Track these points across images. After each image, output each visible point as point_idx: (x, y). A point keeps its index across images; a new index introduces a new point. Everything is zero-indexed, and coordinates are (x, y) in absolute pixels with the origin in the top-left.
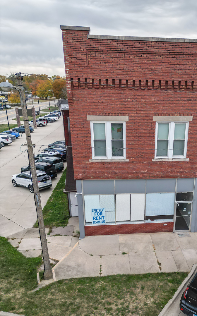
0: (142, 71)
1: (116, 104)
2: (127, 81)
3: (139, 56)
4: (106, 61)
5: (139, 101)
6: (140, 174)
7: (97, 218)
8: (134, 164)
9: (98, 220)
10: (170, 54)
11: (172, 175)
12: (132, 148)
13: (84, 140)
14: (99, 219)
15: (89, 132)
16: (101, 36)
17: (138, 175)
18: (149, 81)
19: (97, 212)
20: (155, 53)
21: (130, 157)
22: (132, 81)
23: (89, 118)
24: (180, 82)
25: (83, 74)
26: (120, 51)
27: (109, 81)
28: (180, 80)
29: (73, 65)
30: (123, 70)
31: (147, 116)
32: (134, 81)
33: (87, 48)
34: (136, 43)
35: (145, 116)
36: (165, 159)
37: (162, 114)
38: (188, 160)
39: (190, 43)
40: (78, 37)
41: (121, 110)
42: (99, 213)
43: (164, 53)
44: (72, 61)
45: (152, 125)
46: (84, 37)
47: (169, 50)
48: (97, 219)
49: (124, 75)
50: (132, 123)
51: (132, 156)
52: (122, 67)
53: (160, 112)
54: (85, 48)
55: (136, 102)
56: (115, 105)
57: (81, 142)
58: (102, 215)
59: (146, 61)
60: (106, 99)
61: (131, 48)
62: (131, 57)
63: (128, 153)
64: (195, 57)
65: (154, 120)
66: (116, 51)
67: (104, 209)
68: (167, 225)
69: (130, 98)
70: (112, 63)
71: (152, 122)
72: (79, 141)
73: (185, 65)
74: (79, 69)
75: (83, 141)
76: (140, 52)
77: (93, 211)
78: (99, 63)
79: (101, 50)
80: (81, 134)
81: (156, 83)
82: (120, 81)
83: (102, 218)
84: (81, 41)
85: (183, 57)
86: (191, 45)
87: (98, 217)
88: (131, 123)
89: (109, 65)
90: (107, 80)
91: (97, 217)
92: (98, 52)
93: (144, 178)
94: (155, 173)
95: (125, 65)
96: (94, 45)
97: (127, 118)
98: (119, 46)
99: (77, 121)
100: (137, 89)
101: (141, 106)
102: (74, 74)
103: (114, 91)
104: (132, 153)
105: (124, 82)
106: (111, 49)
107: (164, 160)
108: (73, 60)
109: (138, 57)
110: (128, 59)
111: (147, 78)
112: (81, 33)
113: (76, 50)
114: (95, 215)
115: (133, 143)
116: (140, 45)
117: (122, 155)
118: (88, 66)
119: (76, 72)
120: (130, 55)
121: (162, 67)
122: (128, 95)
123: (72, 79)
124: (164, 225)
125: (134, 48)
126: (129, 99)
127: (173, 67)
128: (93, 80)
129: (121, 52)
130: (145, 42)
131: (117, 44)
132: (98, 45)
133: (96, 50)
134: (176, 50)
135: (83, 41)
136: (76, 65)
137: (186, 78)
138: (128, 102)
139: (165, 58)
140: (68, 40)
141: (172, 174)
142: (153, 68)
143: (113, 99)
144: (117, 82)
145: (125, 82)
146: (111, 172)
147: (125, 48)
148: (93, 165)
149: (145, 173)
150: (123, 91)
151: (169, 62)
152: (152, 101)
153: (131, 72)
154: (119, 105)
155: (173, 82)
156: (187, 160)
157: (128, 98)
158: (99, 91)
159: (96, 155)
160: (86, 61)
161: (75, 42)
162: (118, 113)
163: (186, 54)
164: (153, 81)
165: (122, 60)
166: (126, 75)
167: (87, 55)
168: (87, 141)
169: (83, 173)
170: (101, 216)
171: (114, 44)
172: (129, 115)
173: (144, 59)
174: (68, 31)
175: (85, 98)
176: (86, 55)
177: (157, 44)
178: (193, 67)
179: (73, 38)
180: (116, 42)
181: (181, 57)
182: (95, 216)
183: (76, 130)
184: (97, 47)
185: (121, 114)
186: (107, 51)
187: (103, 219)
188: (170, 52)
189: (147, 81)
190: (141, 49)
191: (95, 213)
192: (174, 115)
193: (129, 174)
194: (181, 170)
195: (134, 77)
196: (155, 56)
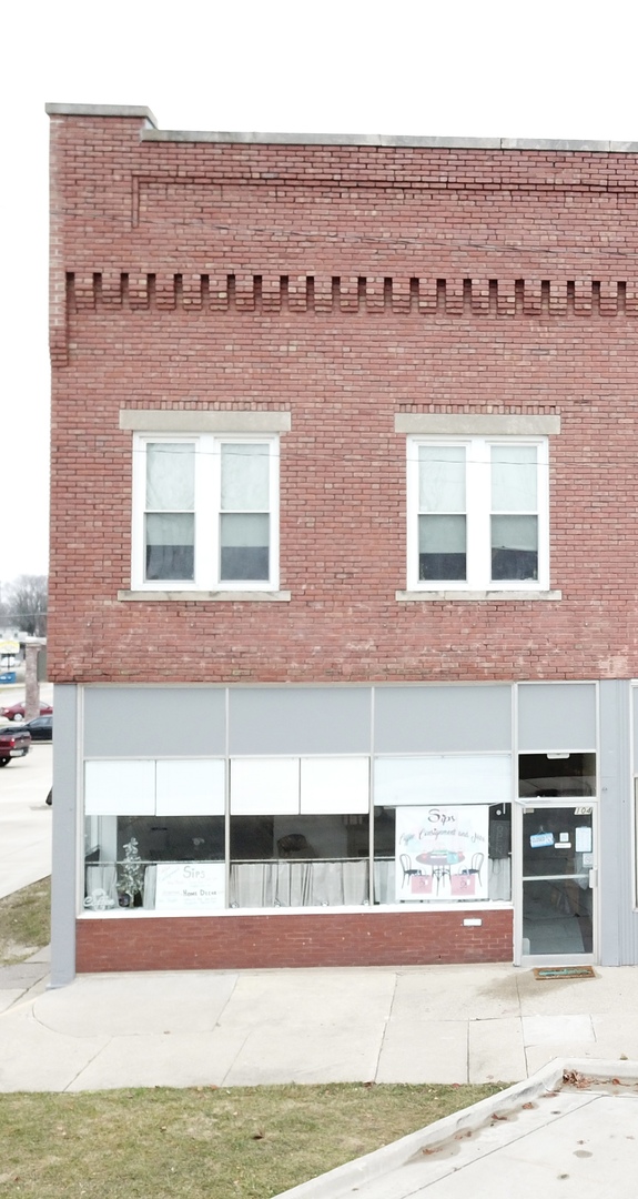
0: (344, 245)
1: (241, 365)
2: (284, 280)
3: (331, 195)
4: (203, 213)
5: (332, 355)
6: (342, 660)
8: (314, 611)
10: (448, 188)
11: (492, 665)
12: (305, 542)
13: (102, 507)
15: (126, 477)
17: (334, 665)
18: (370, 280)
20: (393, 184)
21: (297, 581)
22: (301, 279)
23: (127, 419)
24: (493, 283)
25: (113, 258)
26: (261, 178)
27: (213, 282)
28: (493, 277)
29: (81, 229)
30: (269, 244)
31: (370, 414)
32: (310, 280)
33: (137, 173)
34: (317, 154)
35: (361, 413)
36: (456, 592)
37: (430, 406)
38: (557, 595)
39: (522, 150)
40: (107, 137)
41: (260, 387)
43: (426, 185)
44: (76, 215)
45: (392, 447)
46: (126, 138)
47: (443, 174)
49: (273, 261)
50: (306, 439)
51: (307, 575)
53: (421, 398)
54: (128, 172)
55: (321, 360)
56: (237, 370)
57: (86, 518)
59: (356, 213)
60: (198, 347)
61: (301, 171)
63: (289, 564)
64: (547, 199)
65: (398, 429)
66: (244, 182)
68: (477, 922)
69: (295, 342)
70: (229, 221)
71: (389, 435)
72: (78, 512)
73: (511, 226)
74: (102, 241)
76: (336, 184)
78: (178, 221)
79: (187, 177)
80: (90, 484)
81: (401, 288)
82: (258, 279)
84: (116, 148)
85: (501, 198)
86: (526, 159)
88: (301, 439)
89: (216, 226)
90: (205, 278)
92: (175, 183)
93: (361, 676)
94: (412, 655)
95: (276, 227)
96: (164, 162)
97: (283, 420)
98: (255, 163)
99: (78, 431)
100: (325, 309)
101: (344, 372)
102: (81, 258)
103: (233, 318)
104: (305, 564)
105: (271, 284)
106: (226, 175)
107: (451, 597)
108: (80, 212)
109: (328, 200)
110: (288, 205)
111: (361, 269)
112: (119, 125)
113: (94, 177)
115: (310, 522)
116: (333, 160)
117: (264, 574)
118: (136, 230)
119: (86, 252)
120: (296, 194)
121: (420, 230)
122: (288, 332)
123: (70, 276)
124: (468, 922)
125: (311, 171)
126: (292, 349)
127: (463, 231)
128: (151, 277)
129: (263, 182)
130: (351, 149)
131: (246, 158)
132: (177, 162)
133: (169, 176)
134: (475, 174)
135: (124, 149)
136: (89, 229)
137: (517, 269)
138: (289, 359)
139: (432, 202)
140: (68, 147)
142: (386, 235)
143: (229, 347)
144: (245, 284)
145: (277, 284)
146: (208, 649)
147: (275, 170)
148: (131, 615)
149: (368, 654)
150: (268, 319)
151: (446, 214)
152: (386, 355)
153: (298, 250)
155: (467, 282)
156: (551, 598)
157: (288, 345)
158: (174, 320)
160: (129, 213)
162: (248, 399)
163: (511, 187)
164: (388, 281)
165: (266, 211)
166: (281, 261)
167: (135, 196)
169: (87, 650)
171: (238, 158)
172: (291, 408)
173: (353, 205)
174: (72, 120)
175: (117, 346)
176: (132, 193)
177: (397, 156)
178: (542, 232)
179: (88, 142)
180: (243, 151)
181: (493, 198)
183: (74, 466)
184: (174, 168)
185: (260, 405)
186: (209, 181)
188: (447, 183)
189: (362, 281)
190: (339, 171)
193: (290, 657)
194: (530, 644)
195: (313, 267)
196: (392, 196)
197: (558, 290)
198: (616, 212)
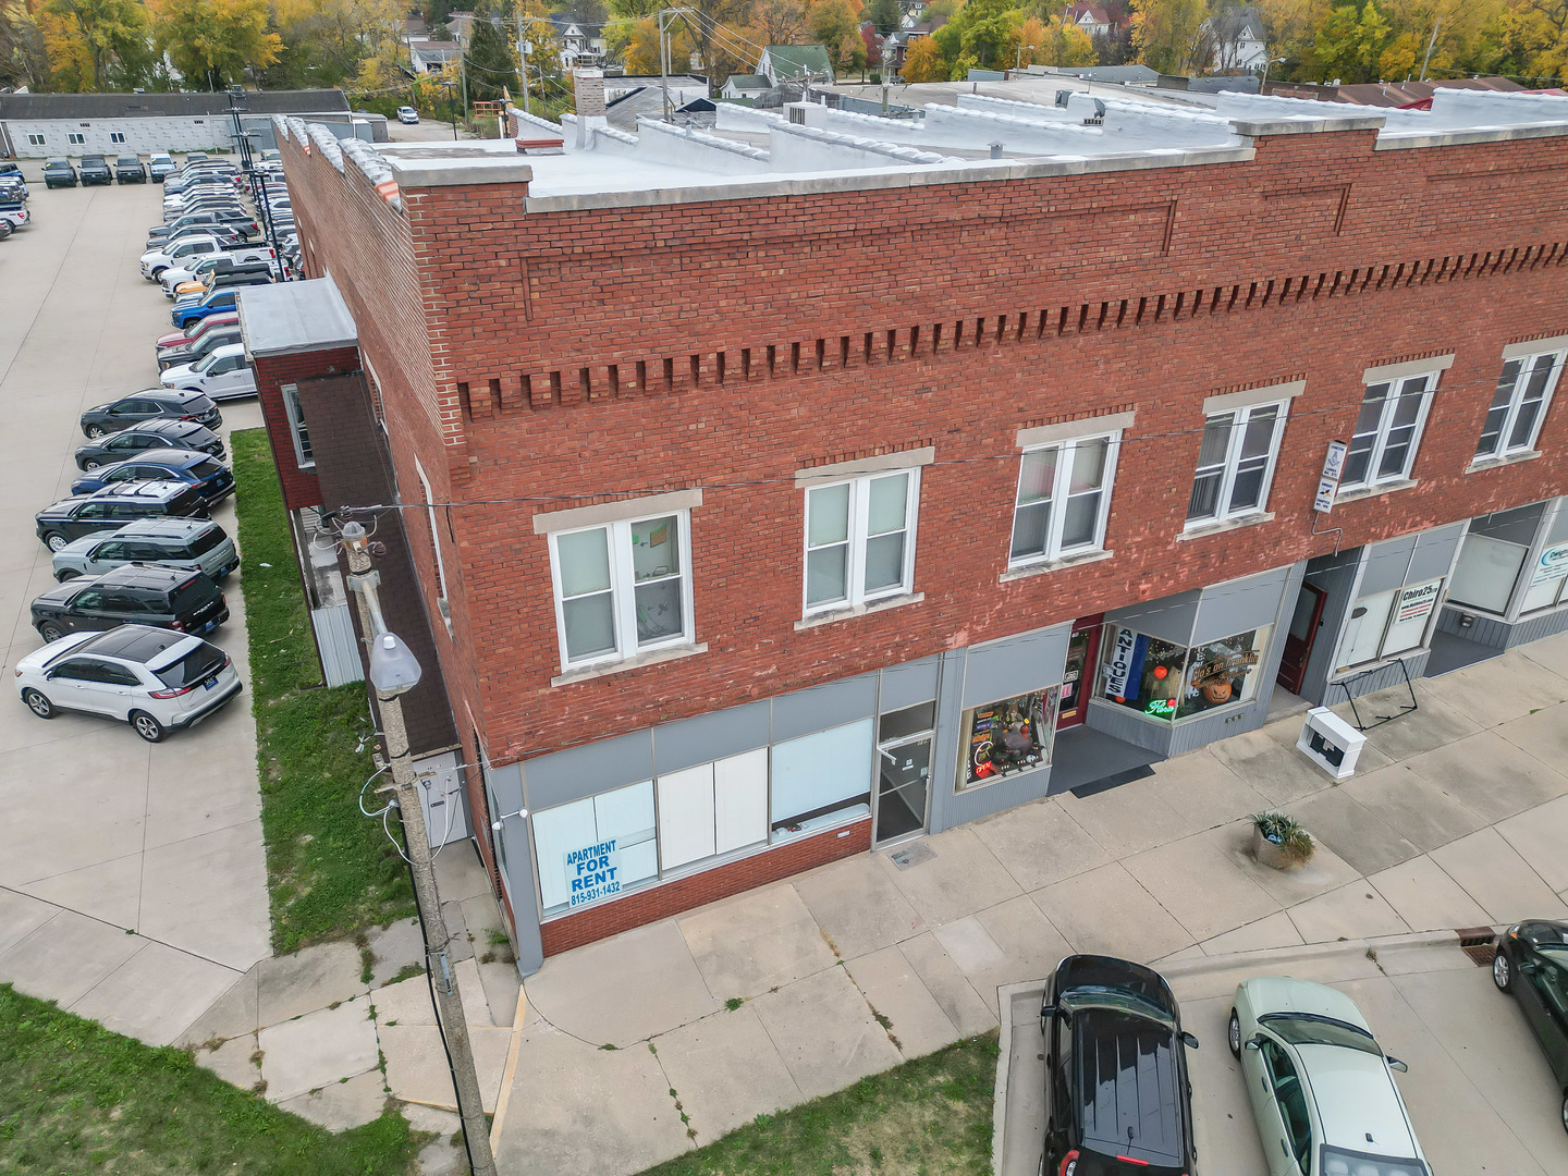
0: (754, 313)
1: (652, 451)
2: (695, 360)
4: (604, 294)
6: (750, 686)
7: (586, 881)
8: (728, 653)
9: (590, 889)
10: (856, 236)
11: (865, 661)
12: (718, 599)
13: (525, 610)
14: (597, 883)
15: (547, 579)
16: (582, 198)
17: (744, 691)
18: (779, 348)
19: (586, 861)
20: (802, 238)
22: (713, 357)
23: (539, 523)
24: (892, 334)
25: (510, 360)
26: (666, 246)
27: (622, 373)
28: (893, 326)
29: (468, 331)
30: (678, 322)
31: (773, 476)
32: (721, 356)
33: (526, 254)
34: (726, 210)
35: (766, 476)
36: (840, 611)
37: (827, 460)
38: (921, 597)
39: (927, 186)
40: (483, 210)
41: (672, 469)
42: (595, 861)
43: (834, 236)
44: (459, 315)
45: (792, 502)
46: (508, 210)
47: (852, 220)
48: (587, 886)
50: (717, 510)
51: (720, 627)
52: (675, 308)
53: (819, 452)
54: (515, 254)
55: (729, 432)
56: (648, 457)
57: (511, 623)
58: (607, 865)
59: (764, 274)
60: (608, 438)
61: (709, 232)
62: (708, 265)
63: (702, 621)
64: (945, 236)
65: (798, 486)
66: (646, 252)
67: (614, 842)
68: (848, 833)
69: (704, 419)
70: (633, 299)
71: (790, 492)
72: (504, 620)
73: (910, 270)
74: (495, 342)
75: (520, 616)
76: (743, 243)
77: (570, 862)
78: (576, 305)
79: (583, 253)
80: (512, 592)
81: (808, 352)
82: (669, 363)
83: (608, 875)
84: (497, 225)
85: (903, 240)
86: (931, 194)
87: (594, 878)
88: (712, 511)
89: (619, 307)
90: (613, 370)
91: (586, 878)
92: (570, 261)
93: (765, 694)
94: (806, 669)
95: (682, 300)
96: (555, 237)
97: (696, 497)
99: (491, 545)
101: (750, 440)
102: (473, 365)
103: (640, 405)
104: (719, 618)
105: (682, 367)
106: (628, 246)
107: (839, 617)
108: (465, 310)
109: (735, 263)
110: (694, 273)
111: (771, 337)
112: (496, 194)
113: (476, 265)
114: (579, 874)
115: (722, 582)
116: (742, 216)
117: (679, 629)
118: (531, 324)
119: (478, 357)
121: (826, 286)
122: (698, 409)
123: (464, 388)
124: (840, 835)
125: (719, 231)
126: (702, 426)
127: (866, 281)
128: (556, 377)
129: (668, 250)
130: (761, 202)
131: (650, 223)
132: (571, 236)
133: (563, 254)
134: (878, 220)
135: (506, 225)
136: (478, 330)
137: (914, 316)
138: (697, 437)
139: (838, 252)
140: (437, 229)
141: (867, 658)
142: (794, 296)
143: (639, 434)
144: (656, 370)
145: (688, 365)
146: (639, 705)
148: (566, 696)
149: (770, 677)
150: (676, 399)
151: (850, 264)
152: (788, 417)
153: (708, 325)
154: (662, 455)
155: (869, 337)
156: (916, 601)
157: (698, 422)
159: (572, 654)
160: (521, 305)
161: (469, 235)
162: (662, 482)
163: (914, 228)
164: (796, 346)
165: (671, 282)
166: (691, 340)
167: (526, 281)
168: (537, 613)
169: (526, 734)
170: (605, 868)
171: (639, 224)
172: (702, 483)
173: (760, 265)
174: (437, 193)
175: (521, 451)
176: (522, 281)
177: (807, 205)
178: (937, 273)
179: (462, 221)
180: (645, 216)
182: (579, 877)
184: (569, 243)
185: (673, 486)
186: (608, 255)
187: (612, 878)
188: (855, 230)
189: (771, 350)
190: (748, 229)
191: (579, 866)
192: (867, 453)
193: (708, 694)
194: (897, 639)
195: (723, 341)
196: (799, 250)
197: (948, 332)
198: (1004, 242)
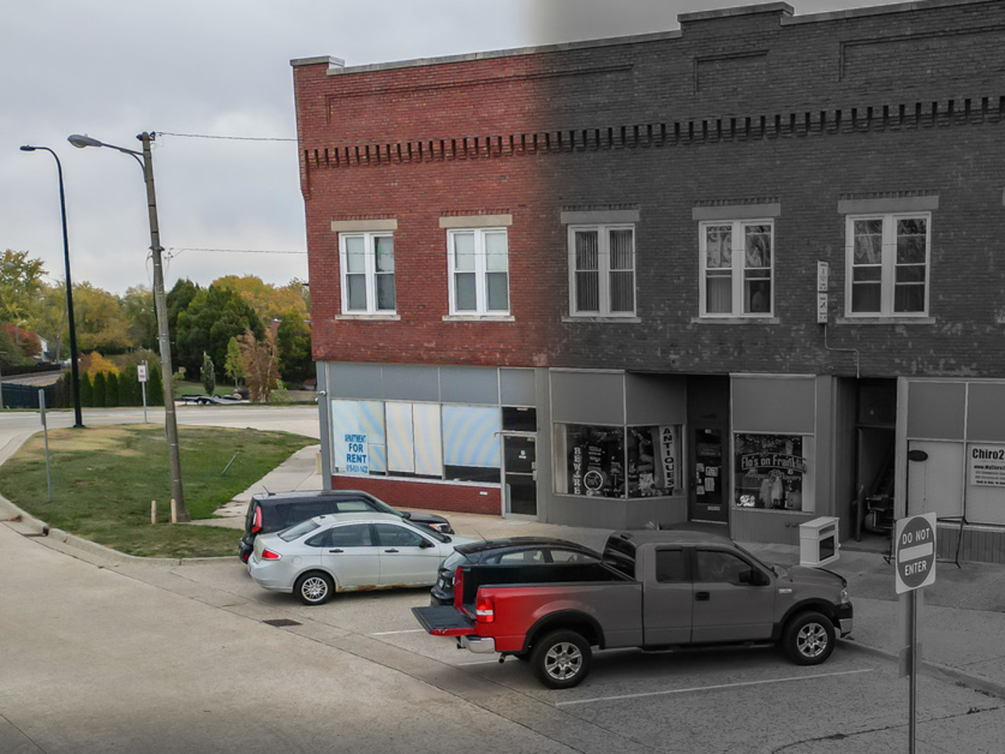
0: (412, 125)
1: (376, 195)
2: (388, 146)
3: (406, 96)
4: (355, 113)
5: (412, 186)
6: (422, 352)
7: (353, 458)
8: (411, 326)
11: (485, 357)
12: (405, 289)
15: (335, 256)
17: (420, 355)
18: (423, 143)
19: (353, 444)
21: (404, 310)
23: (335, 226)
24: (476, 140)
25: (321, 141)
27: (360, 151)
29: (309, 127)
31: (429, 218)
33: (327, 94)
34: (398, 73)
37: (454, 213)
38: (513, 319)
40: (315, 75)
42: (356, 445)
44: (306, 120)
45: (439, 236)
46: (324, 75)
48: (353, 462)
49: (383, 137)
50: (403, 234)
51: (407, 307)
52: (380, 120)
53: (450, 208)
54: (324, 94)
55: (408, 190)
56: (375, 198)
57: (322, 278)
59: (417, 105)
61: (392, 84)
63: (400, 302)
66: (369, 93)
67: (365, 436)
68: (486, 493)
69: (397, 181)
70: (366, 116)
71: (438, 229)
72: (319, 275)
73: (484, 106)
74: (317, 132)
77: (346, 440)
78: (346, 118)
79: (347, 93)
81: (436, 146)
82: (378, 147)
84: (320, 81)
85: (479, 89)
86: (488, 64)
87: (356, 457)
88: (401, 234)
89: (360, 120)
90: (357, 149)
91: (353, 456)
93: (431, 361)
94: (451, 351)
95: (384, 117)
96: (337, 86)
97: (394, 224)
98: (373, 83)
101: (417, 195)
103: (369, 170)
104: (406, 302)
105: (383, 150)
106: (362, 91)
108: (308, 117)
110: (389, 104)
111: (419, 137)
113: (311, 98)
115: (407, 279)
116: (404, 76)
118: (330, 125)
119: (311, 139)
120: (392, 97)
121: (444, 112)
122: (394, 175)
123: (306, 152)
124: (481, 493)
125: (396, 84)
126: (396, 184)
129: (377, 93)
131: (369, 80)
132: (342, 85)
135: (322, 81)
136: (312, 126)
137: (487, 131)
138: (394, 190)
139: (449, 95)
140: (302, 83)
141: (484, 354)
144: (373, 151)
145: (386, 149)
146: (371, 345)
147: (381, 85)
149: (432, 349)
150: (385, 169)
152: (434, 185)
153: (393, 129)
154: (380, 197)
156: (509, 320)
157: (395, 182)
159: (348, 306)
160: (325, 116)
161: (310, 85)
162: (380, 213)
164: (431, 143)
165: (380, 108)
166: (387, 136)
169: (326, 344)
171: (365, 80)
174: (301, 68)
175: (328, 187)
176: (326, 105)
177: (431, 70)
178: (498, 107)
179: (308, 79)
180: (368, 77)
181: (476, 90)
182: (349, 453)
183: (316, 251)
184: (341, 89)
185: (385, 216)
189: (420, 144)
190: (408, 82)
191: (350, 444)
192: (476, 213)
193: (402, 350)
194: (502, 346)
195: (401, 138)
196: (431, 94)
197: (506, 142)
198: (533, 91)
